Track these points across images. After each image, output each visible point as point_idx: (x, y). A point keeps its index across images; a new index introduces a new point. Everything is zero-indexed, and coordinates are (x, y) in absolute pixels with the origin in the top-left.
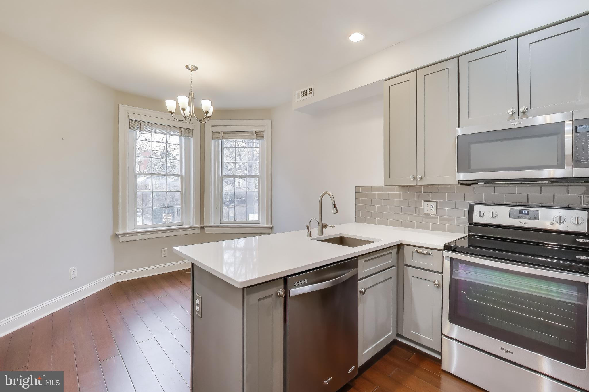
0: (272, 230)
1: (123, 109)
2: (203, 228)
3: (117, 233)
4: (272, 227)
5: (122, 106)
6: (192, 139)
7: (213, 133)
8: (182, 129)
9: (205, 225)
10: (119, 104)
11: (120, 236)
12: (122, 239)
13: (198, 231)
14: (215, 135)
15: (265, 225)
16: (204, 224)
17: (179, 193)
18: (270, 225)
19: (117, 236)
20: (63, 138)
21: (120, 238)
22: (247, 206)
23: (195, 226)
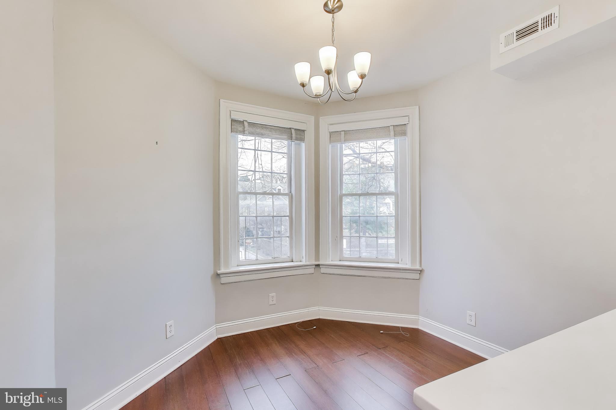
0: (421, 274)
1: (226, 106)
2: (318, 266)
3: (219, 272)
4: (421, 271)
5: (224, 102)
6: (303, 145)
7: (331, 134)
8: (293, 131)
9: (320, 263)
10: (220, 100)
11: (221, 276)
12: (224, 280)
13: (312, 270)
14: (334, 136)
15: (408, 266)
16: (319, 261)
17: (287, 218)
18: (418, 267)
19: (218, 275)
20: (157, 142)
21: (222, 278)
22: (377, 237)
23: (308, 263)
